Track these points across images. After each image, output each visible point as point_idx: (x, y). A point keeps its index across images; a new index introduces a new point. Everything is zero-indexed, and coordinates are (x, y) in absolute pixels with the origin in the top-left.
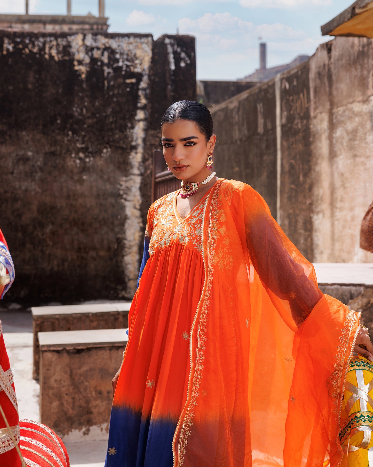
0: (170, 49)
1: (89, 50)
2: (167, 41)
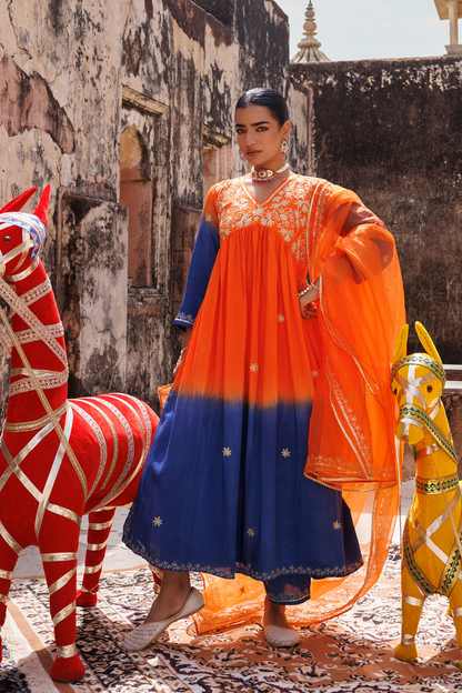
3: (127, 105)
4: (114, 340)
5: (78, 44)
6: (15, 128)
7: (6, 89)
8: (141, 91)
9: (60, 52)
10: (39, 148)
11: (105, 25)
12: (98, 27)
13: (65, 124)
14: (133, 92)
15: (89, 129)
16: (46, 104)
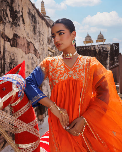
0: (114, 46)
1: (98, 48)
2: (113, 44)
3: (49, 50)
4: (48, 93)
5: (39, 37)
6: (27, 53)
7: (24, 44)
8: (51, 48)
9: (36, 38)
10: (32, 57)
11: (44, 35)
12: (43, 35)
13: (37, 52)
14: (50, 48)
15: (42, 54)
16: (33, 48)
